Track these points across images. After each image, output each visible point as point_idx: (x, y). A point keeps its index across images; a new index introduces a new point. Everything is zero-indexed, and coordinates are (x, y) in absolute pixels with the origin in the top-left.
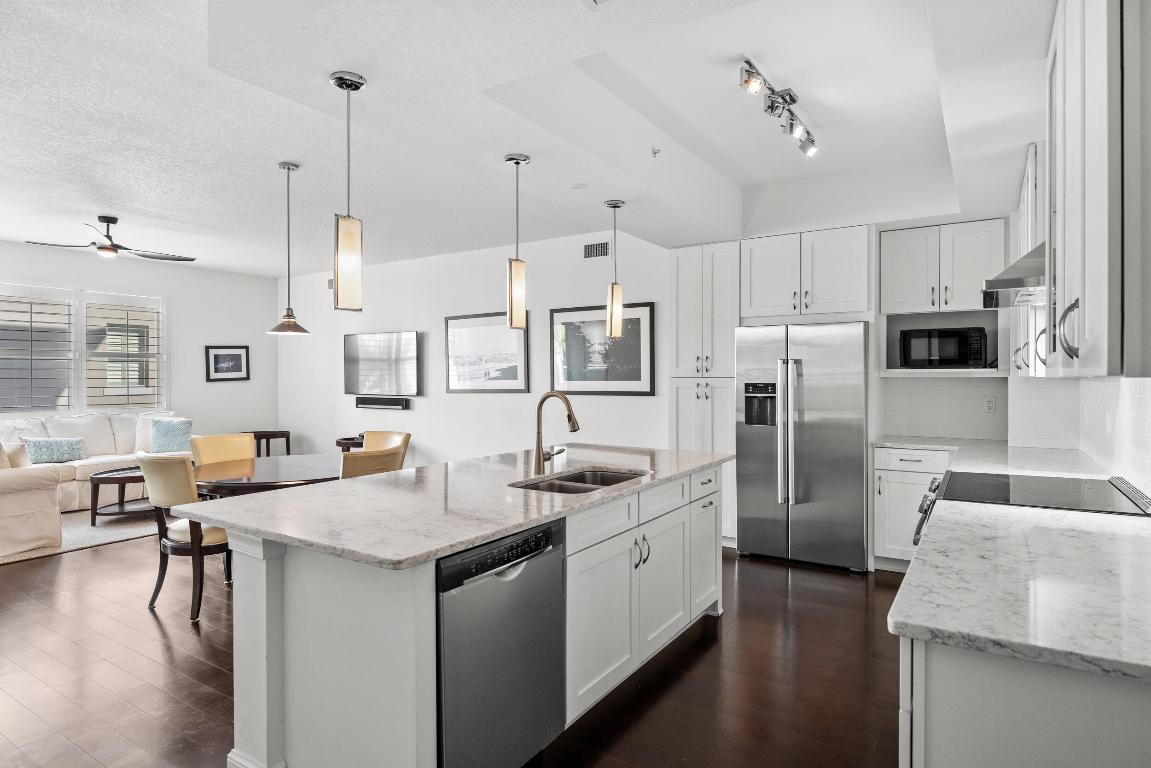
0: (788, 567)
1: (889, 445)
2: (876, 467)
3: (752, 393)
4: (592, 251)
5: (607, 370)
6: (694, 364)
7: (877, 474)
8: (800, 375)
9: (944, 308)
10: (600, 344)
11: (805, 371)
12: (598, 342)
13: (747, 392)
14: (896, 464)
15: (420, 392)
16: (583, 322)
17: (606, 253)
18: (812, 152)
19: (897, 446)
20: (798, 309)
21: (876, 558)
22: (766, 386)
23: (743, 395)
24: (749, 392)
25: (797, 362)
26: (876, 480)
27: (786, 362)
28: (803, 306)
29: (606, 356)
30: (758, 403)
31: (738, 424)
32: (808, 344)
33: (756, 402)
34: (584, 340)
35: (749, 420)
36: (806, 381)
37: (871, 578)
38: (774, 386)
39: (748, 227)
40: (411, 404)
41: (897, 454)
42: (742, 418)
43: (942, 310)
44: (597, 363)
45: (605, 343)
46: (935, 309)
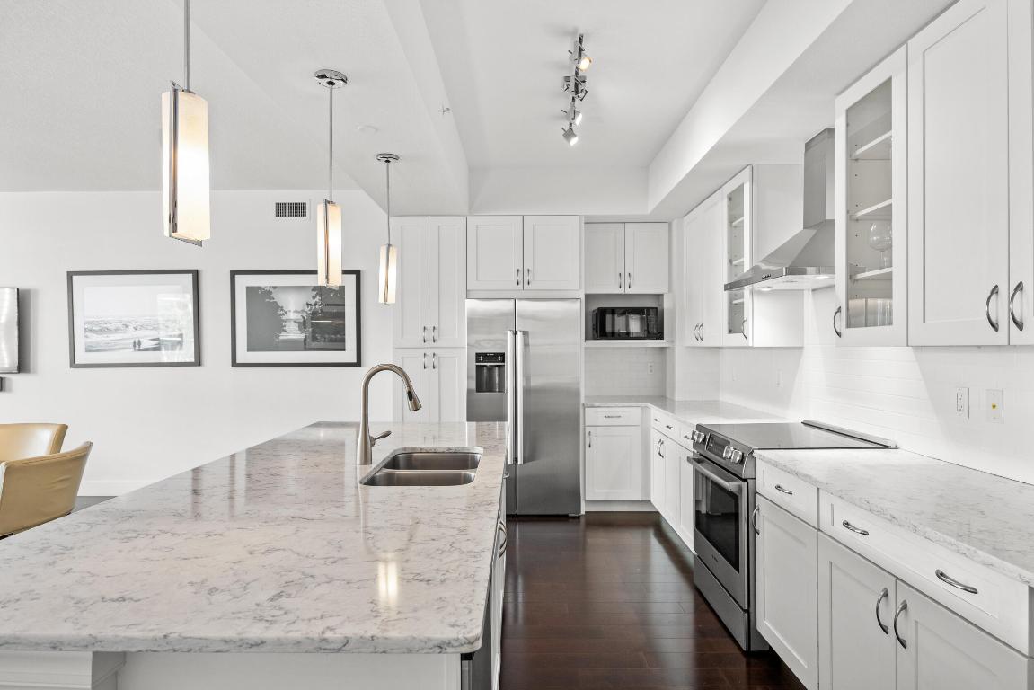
0: (515, 522)
1: (597, 404)
2: (587, 424)
3: (482, 362)
4: (284, 209)
5: (305, 340)
6: (421, 335)
7: (588, 430)
8: (526, 345)
9: (629, 291)
10: (296, 312)
11: (531, 341)
12: (292, 308)
13: (478, 360)
14: (602, 421)
15: (22, 366)
16: (275, 287)
17: (303, 214)
18: (574, 141)
19: (603, 404)
20: (521, 285)
21: (587, 502)
22: (496, 355)
23: (474, 364)
24: (480, 362)
25: (525, 333)
26: (587, 434)
27: (515, 333)
28: (526, 283)
29: (303, 325)
30: (488, 371)
31: (469, 391)
32: (533, 317)
33: (485, 370)
34: (277, 307)
35: (479, 388)
36: (532, 350)
37: (582, 520)
38: (503, 355)
39: (475, 205)
40: (7, 384)
41: (602, 411)
42: (474, 386)
43: (627, 292)
44: (293, 333)
45: (303, 311)
46: (621, 291)
